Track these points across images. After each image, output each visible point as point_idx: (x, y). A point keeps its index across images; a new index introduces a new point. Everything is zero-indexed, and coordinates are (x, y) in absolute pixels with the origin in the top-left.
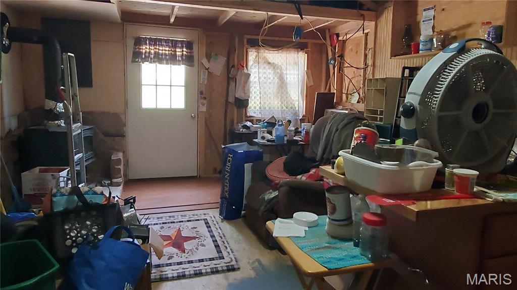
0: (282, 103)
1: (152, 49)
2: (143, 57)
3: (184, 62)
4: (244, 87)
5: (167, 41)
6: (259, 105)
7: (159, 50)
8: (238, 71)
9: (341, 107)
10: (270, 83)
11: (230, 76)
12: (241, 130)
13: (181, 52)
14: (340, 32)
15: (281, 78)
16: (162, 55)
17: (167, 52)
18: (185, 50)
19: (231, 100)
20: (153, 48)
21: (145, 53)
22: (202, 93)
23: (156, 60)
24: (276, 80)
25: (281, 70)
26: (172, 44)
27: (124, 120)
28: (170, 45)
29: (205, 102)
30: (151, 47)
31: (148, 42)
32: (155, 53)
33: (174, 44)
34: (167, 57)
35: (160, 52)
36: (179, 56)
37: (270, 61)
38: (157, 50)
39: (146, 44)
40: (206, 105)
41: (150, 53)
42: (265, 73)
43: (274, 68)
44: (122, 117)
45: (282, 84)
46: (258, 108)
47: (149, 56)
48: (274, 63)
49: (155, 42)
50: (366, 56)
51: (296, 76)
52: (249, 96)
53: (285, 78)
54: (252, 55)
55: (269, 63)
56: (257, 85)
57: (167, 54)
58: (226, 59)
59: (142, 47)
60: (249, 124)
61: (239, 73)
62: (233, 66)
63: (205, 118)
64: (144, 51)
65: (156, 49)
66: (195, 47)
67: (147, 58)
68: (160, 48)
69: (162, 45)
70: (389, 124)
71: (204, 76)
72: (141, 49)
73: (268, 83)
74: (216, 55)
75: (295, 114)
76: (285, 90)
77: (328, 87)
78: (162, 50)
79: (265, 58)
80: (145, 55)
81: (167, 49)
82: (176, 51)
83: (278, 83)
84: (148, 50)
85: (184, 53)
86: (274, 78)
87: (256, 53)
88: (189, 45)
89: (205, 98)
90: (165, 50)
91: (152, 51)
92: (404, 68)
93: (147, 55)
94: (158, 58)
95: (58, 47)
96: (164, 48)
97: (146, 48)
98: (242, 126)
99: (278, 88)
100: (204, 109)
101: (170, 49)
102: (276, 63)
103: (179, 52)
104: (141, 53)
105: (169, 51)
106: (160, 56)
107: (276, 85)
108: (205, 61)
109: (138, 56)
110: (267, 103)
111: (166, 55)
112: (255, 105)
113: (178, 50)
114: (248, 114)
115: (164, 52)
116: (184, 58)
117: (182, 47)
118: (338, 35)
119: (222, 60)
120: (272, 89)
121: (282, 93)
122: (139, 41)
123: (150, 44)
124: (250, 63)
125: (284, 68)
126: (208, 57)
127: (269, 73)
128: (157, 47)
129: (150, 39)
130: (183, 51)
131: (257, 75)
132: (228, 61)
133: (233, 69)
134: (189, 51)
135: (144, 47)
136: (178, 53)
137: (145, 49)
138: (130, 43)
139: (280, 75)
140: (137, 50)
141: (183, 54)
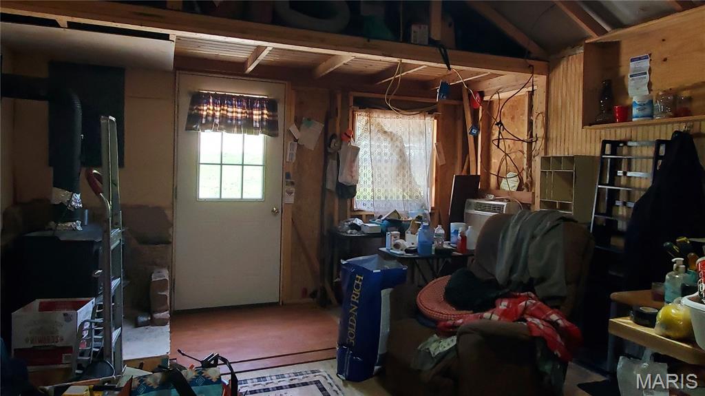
0: (404, 190)
1: (217, 111)
2: (204, 122)
3: (264, 130)
4: (351, 167)
5: (239, 99)
6: (372, 194)
7: (227, 111)
8: (341, 144)
9: (492, 197)
10: (386, 161)
11: (329, 151)
12: (349, 231)
13: (259, 115)
14: (485, 90)
15: (402, 154)
16: (232, 119)
17: (239, 115)
18: (265, 112)
19: (330, 185)
20: (219, 109)
21: (208, 115)
22: (288, 176)
23: (222, 126)
24: (395, 157)
25: (401, 142)
26: (247, 104)
27: (170, 217)
28: (244, 104)
29: (292, 189)
30: (215, 108)
31: (211, 101)
32: (222, 116)
33: (250, 103)
34: (239, 122)
35: (230, 114)
36: (256, 122)
37: (386, 129)
38: (225, 112)
39: (208, 103)
40: (293, 194)
41: (214, 116)
42: (379, 146)
43: (392, 139)
44: (168, 212)
45: (403, 162)
46: (369, 198)
47: (213, 120)
48: (391, 133)
49: (222, 100)
50: (530, 123)
51: (422, 151)
52: (358, 181)
53: (408, 153)
54: (361, 120)
55: (385, 132)
56: (368, 164)
57: (240, 118)
58: (323, 125)
59: (202, 108)
60: (358, 222)
61: (343, 147)
62: (334, 136)
63: (293, 214)
64: (205, 113)
65: (223, 110)
66: (280, 108)
67: (209, 124)
68: (230, 109)
69: (232, 105)
70: (584, 224)
71: (292, 151)
72: (200, 110)
73: (383, 161)
74: (309, 120)
75: (422, 207)
76: (407, 172)
77: (465, 167)
78: (232, 112)
79: (379, 124)
80: (207, 120)
81: (240, 110)
82: (252, 114)
83: (398, 160)
84: (211, 112)
85: (265, 116)
86: (392, 154)
87: (366, 118)
88: (271, 105)
89: (292, 183)
90: (236, 112)
91: (218, 114)
92: (605, 142)
93: (210, 118)
94: (227, 124)
95: (78, 106)
96: (234, 109)
97: (209, 109)
98: (349, 226)
99: (398, 168)
100: (290, 199)
101: (244, 111)
102: (394, 132)
103: (256, 115)
104: (201, 116)
105: (242, 113)
106: (229, 121)
107: (395, 164)
108: (293, 129)
109: (195, 121)
110: (383, 190)
111: (237, 119)
112: (364, 194)
113: (255, 112)
114: (355, 207)
115: (234, 114)
116: (265, 123)
117: (262, 108)
118: (482, 94)
119: (318, 127)
120: (389, 169)
121: (404, 176)
122: (198, 99)
123: (214, 104)
124: (358, 132)
125: (405, 139)
126: (298, 122)
127: (385, 146)
128: (226, 108)
129: (215, 96)
130: (263, 114)
131: (368, 149)
132: (326, 130)
133: (334, 140)
134: (271, 114)
135: (205, 108)
136: (254, 117)
137: (206, 110)
138: (185, 101)
139: (400, 150)
140: (196, 111)
141: (262, 118)
